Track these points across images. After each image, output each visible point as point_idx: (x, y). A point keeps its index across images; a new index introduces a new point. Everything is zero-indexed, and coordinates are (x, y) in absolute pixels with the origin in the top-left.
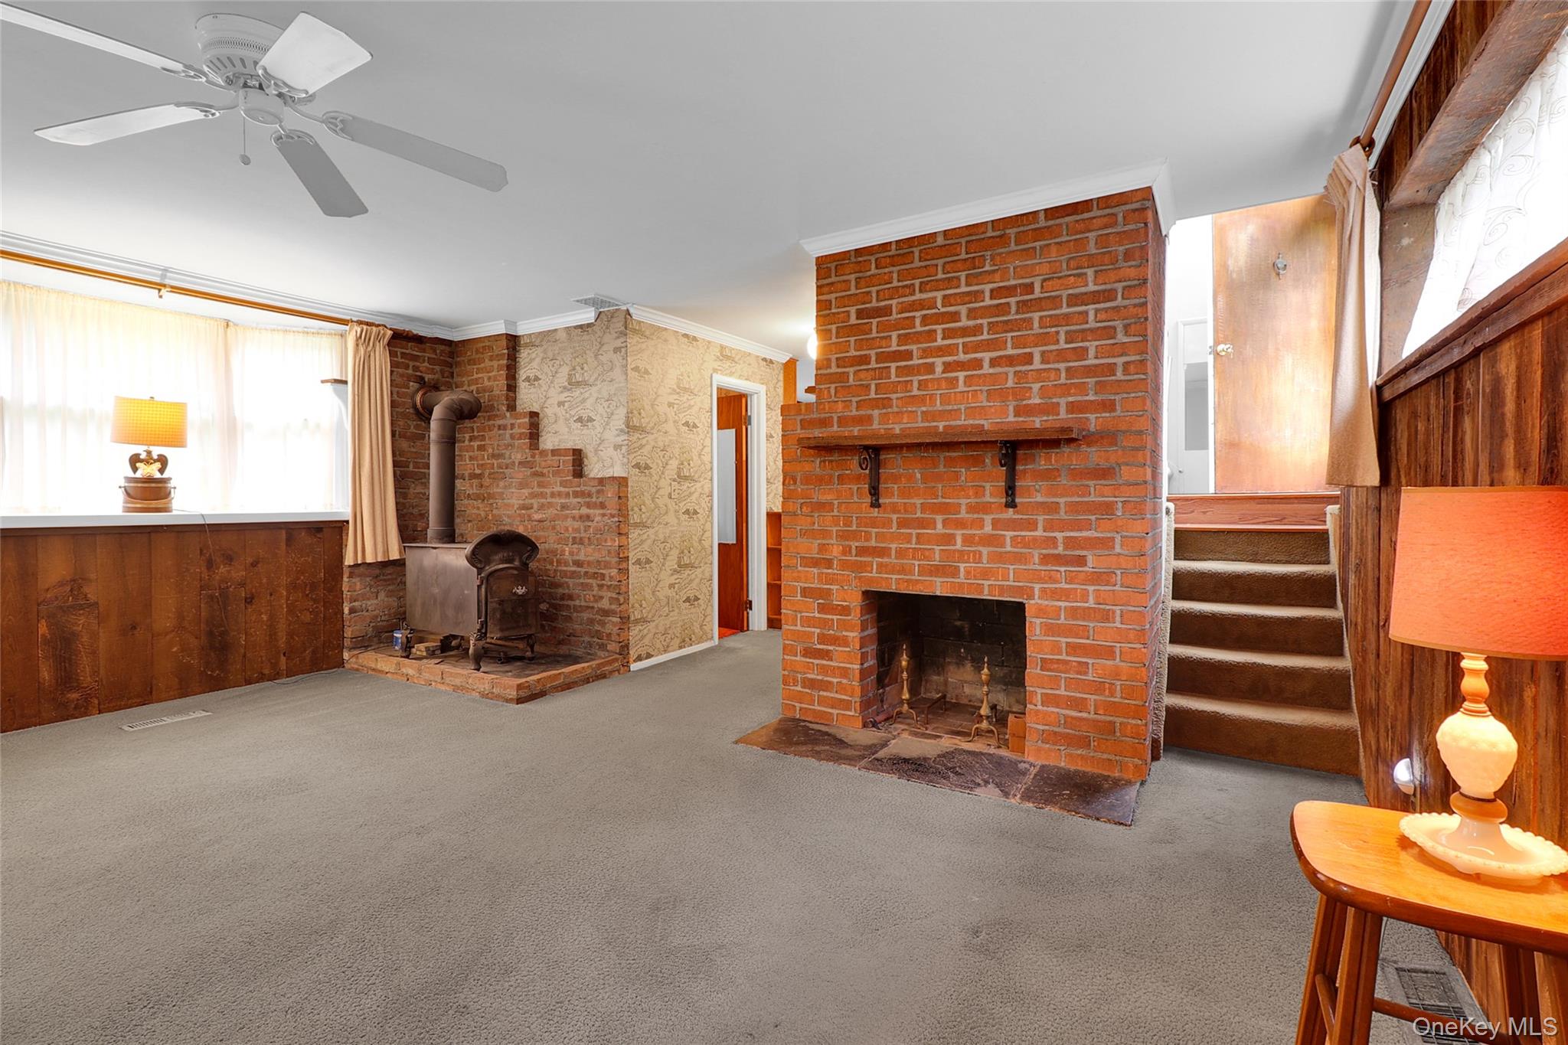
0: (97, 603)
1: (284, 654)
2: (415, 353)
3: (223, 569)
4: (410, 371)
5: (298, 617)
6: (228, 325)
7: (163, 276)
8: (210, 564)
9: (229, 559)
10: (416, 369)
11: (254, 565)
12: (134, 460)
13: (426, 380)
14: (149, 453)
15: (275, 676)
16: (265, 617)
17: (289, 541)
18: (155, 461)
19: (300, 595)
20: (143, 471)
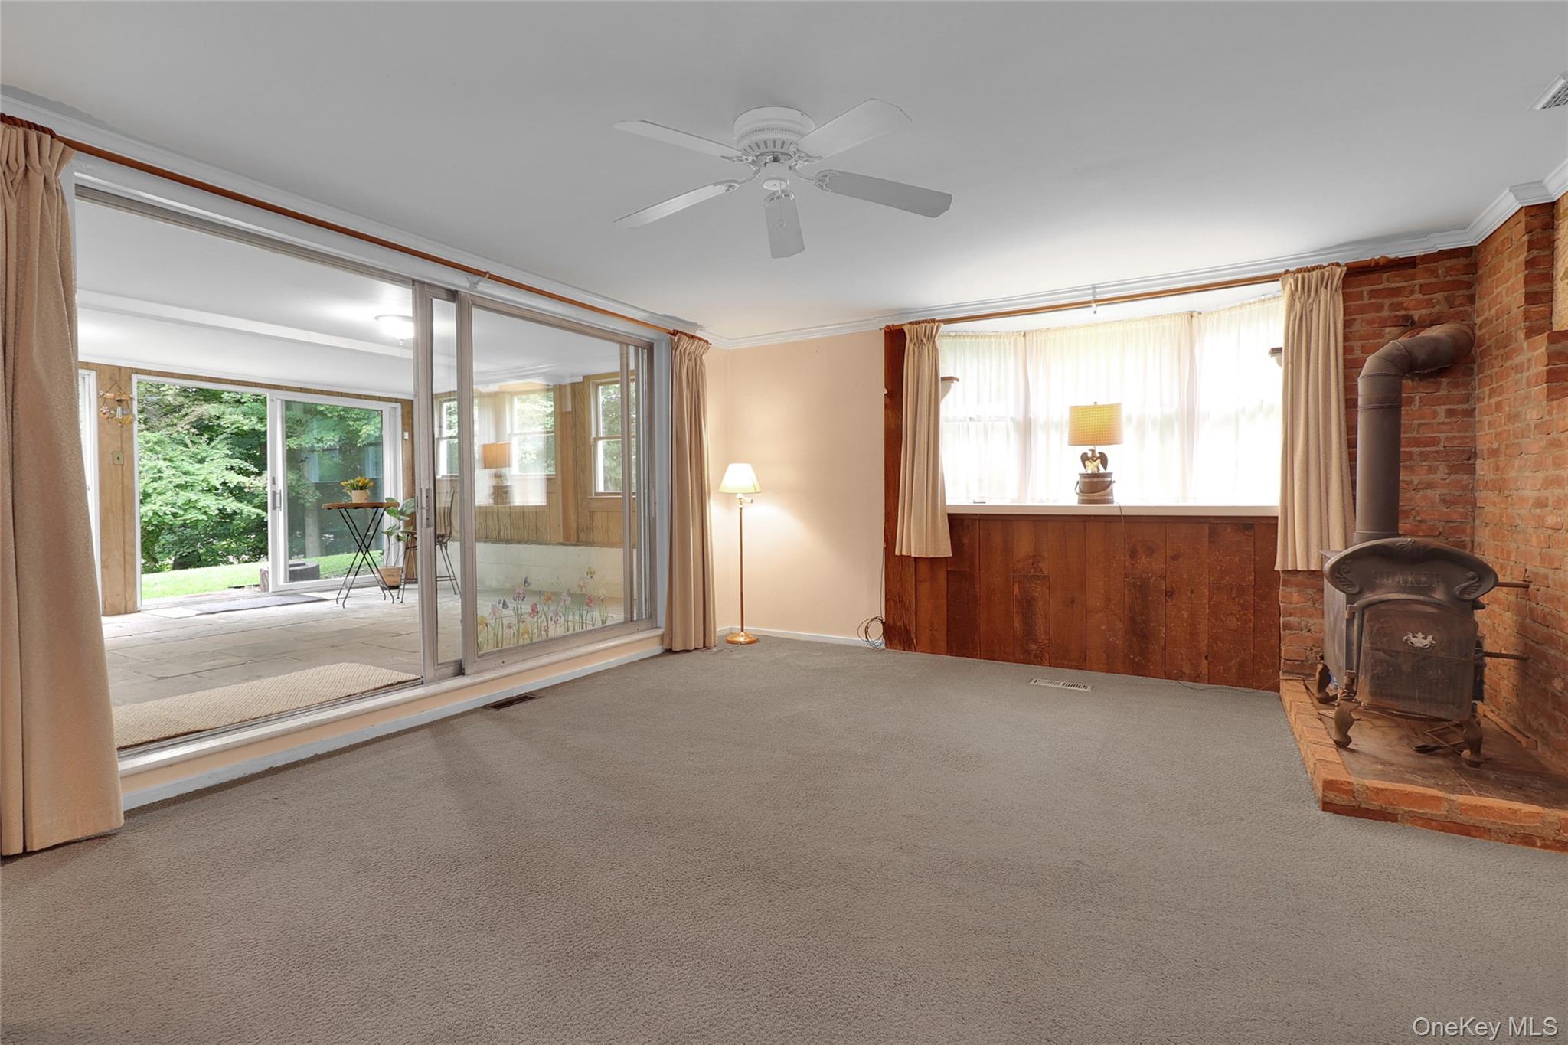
0: (1048, 576)
1: (1206, 658)
2: (1393, 285)
3: (1144, 560)
4: (1385, 313)
5: (1222, 620)
6: (1192, 317)
7: (1094, 294)
8: (1134, 554)
9: (1150, 551)
10: (1395, 307)
11: (1175, 558)
12: (1084, 458)
13: (1416, 318)
14: (1093, 451)
15: (1196, 678)
16: (1186, 615)
17: (1213, 535)
18: (1097, 459)
19: (1225, 596)
20: (1091, 468)
